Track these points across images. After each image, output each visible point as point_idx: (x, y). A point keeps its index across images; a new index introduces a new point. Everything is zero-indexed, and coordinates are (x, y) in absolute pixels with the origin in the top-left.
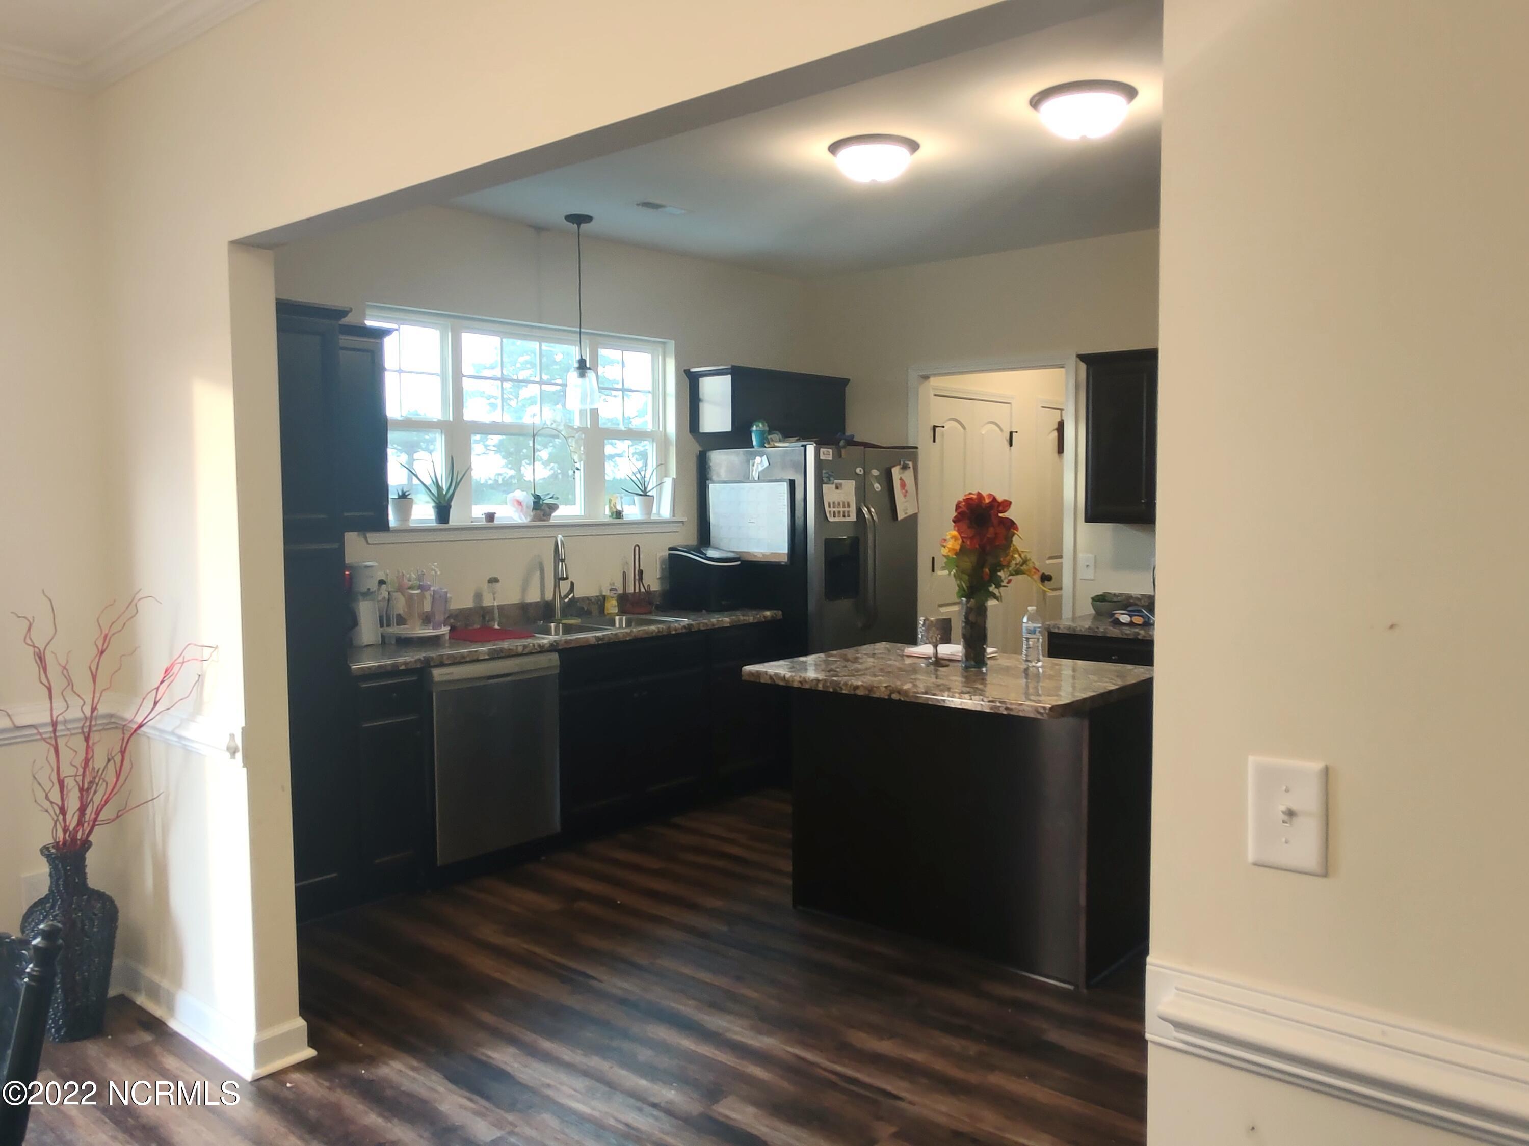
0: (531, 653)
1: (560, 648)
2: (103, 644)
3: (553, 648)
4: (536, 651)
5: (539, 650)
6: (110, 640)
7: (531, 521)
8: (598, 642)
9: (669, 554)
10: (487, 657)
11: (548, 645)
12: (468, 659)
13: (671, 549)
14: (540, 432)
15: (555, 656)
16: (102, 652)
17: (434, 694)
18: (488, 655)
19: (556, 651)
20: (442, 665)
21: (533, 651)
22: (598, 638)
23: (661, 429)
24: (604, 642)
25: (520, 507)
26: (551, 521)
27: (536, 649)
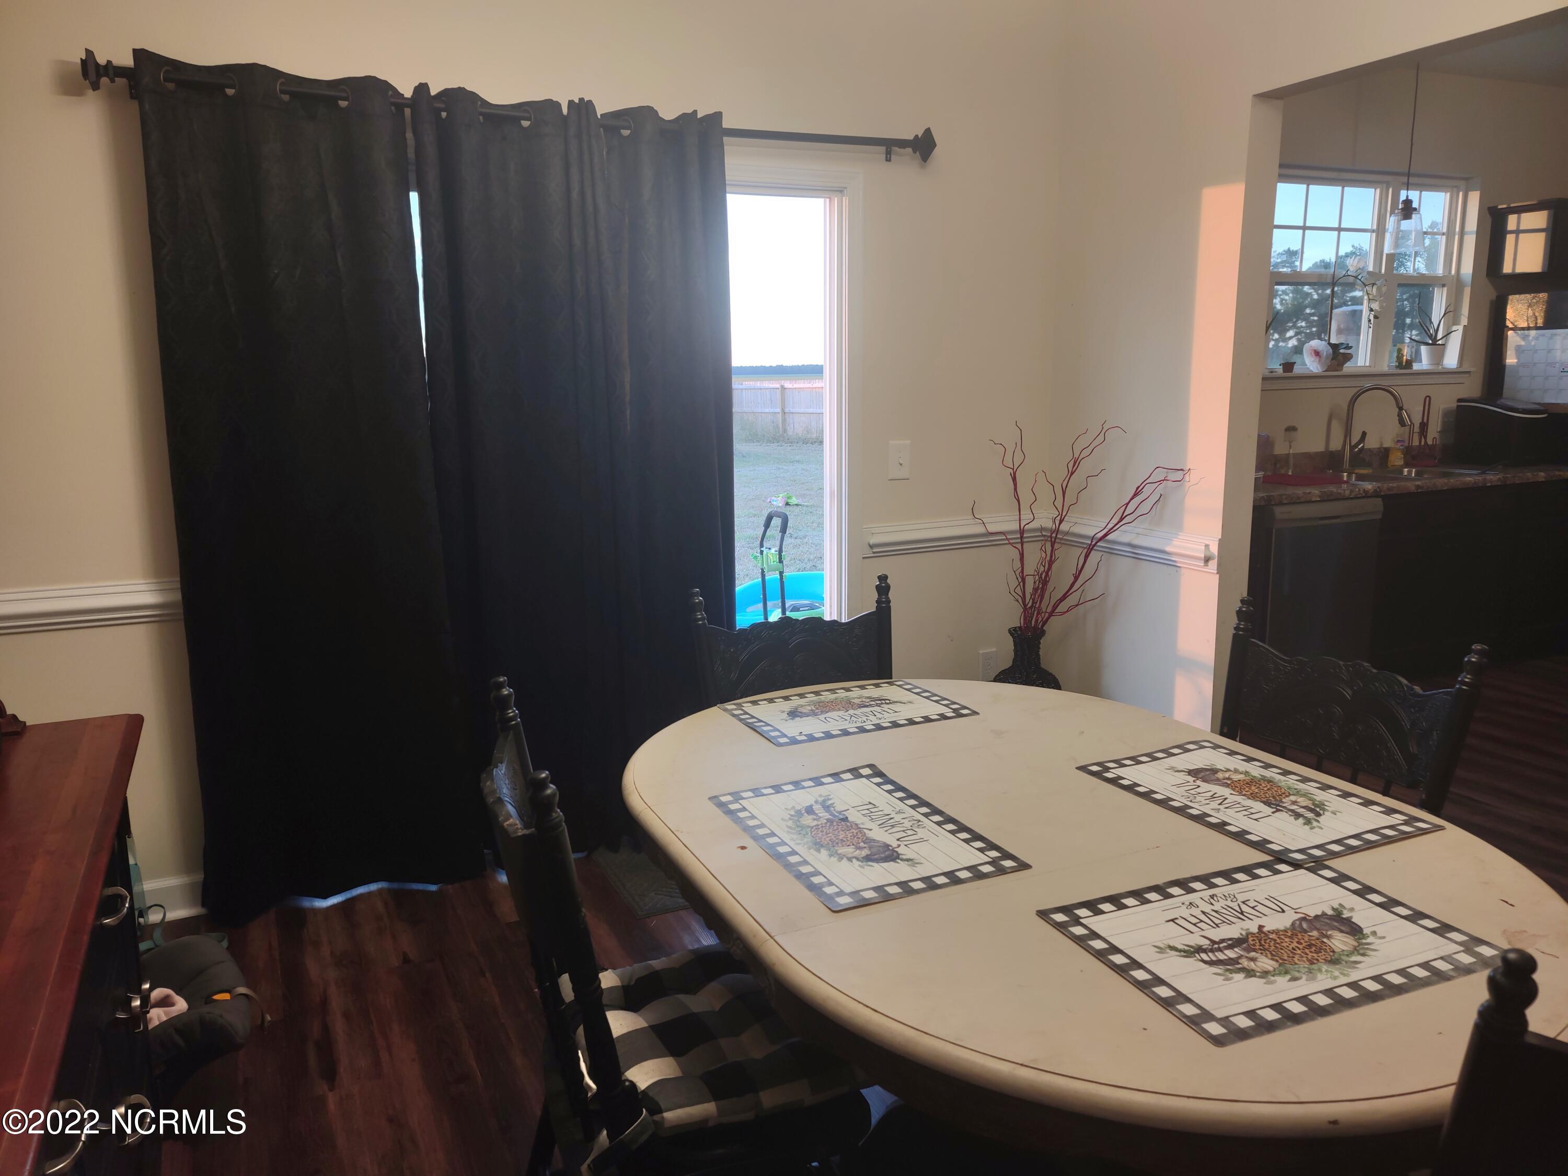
0: (1356, 498)
1: (1382, 494)
2: (1073, 467)
3: (1376, 494)
4: (1360, 496)
5: (1364, 495)
6: (1079, 463)
7: (1325, 371)
8: (1417, 490)
9: (1457, 406)
10: (1319, 499)
11: (1372, 490)
12: (1302, 500)
13: (1459, 400)
14: (1341, 281)
15: (1379, 501)
16: (1072, 473)
17: (1274, 530)
18: (1320, 497)
19: (1377, 496)
20: (1281, 504)
21: (1359, 496)
22: (1418, 487)
23: (1453, 272)
24: (1423, 490)
25: (1318, 357)
26: (1343, 371)
27: (1361, 494)
